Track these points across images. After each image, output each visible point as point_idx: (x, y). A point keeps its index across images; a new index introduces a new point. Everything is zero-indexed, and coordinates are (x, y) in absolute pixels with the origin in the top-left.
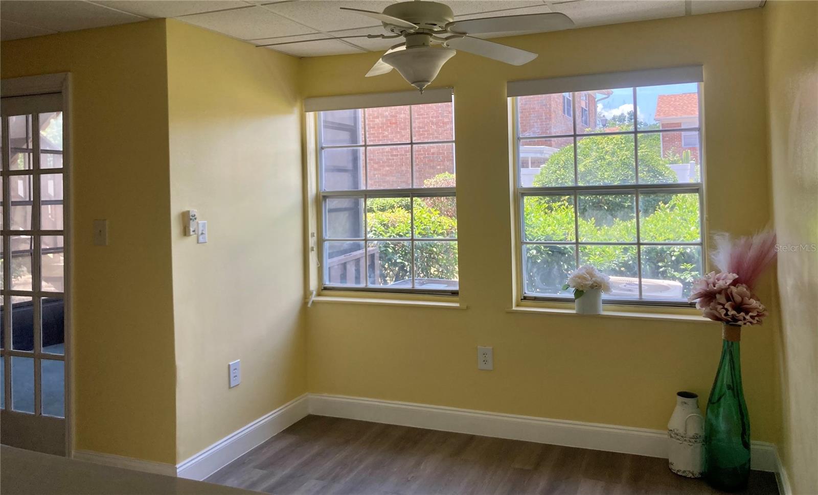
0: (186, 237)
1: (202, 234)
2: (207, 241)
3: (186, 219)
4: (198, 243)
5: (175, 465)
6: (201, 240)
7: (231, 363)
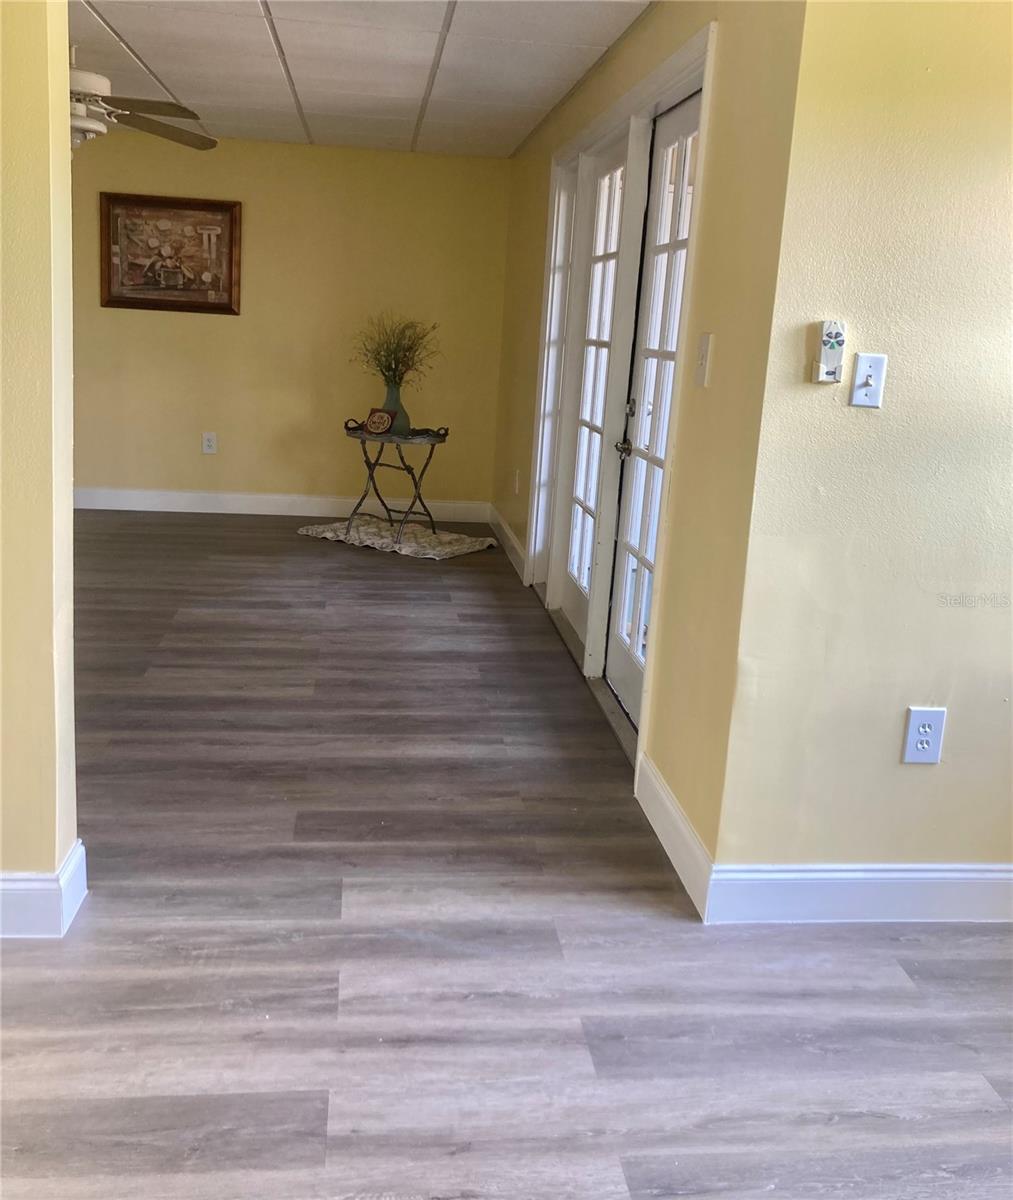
0: (809, 385)
1: (866, 384)
2: (880, 406)
3: (816, 341)
4: (850, 403)
5: (713, 862)
6: (860, 396)
7: (912, 708)
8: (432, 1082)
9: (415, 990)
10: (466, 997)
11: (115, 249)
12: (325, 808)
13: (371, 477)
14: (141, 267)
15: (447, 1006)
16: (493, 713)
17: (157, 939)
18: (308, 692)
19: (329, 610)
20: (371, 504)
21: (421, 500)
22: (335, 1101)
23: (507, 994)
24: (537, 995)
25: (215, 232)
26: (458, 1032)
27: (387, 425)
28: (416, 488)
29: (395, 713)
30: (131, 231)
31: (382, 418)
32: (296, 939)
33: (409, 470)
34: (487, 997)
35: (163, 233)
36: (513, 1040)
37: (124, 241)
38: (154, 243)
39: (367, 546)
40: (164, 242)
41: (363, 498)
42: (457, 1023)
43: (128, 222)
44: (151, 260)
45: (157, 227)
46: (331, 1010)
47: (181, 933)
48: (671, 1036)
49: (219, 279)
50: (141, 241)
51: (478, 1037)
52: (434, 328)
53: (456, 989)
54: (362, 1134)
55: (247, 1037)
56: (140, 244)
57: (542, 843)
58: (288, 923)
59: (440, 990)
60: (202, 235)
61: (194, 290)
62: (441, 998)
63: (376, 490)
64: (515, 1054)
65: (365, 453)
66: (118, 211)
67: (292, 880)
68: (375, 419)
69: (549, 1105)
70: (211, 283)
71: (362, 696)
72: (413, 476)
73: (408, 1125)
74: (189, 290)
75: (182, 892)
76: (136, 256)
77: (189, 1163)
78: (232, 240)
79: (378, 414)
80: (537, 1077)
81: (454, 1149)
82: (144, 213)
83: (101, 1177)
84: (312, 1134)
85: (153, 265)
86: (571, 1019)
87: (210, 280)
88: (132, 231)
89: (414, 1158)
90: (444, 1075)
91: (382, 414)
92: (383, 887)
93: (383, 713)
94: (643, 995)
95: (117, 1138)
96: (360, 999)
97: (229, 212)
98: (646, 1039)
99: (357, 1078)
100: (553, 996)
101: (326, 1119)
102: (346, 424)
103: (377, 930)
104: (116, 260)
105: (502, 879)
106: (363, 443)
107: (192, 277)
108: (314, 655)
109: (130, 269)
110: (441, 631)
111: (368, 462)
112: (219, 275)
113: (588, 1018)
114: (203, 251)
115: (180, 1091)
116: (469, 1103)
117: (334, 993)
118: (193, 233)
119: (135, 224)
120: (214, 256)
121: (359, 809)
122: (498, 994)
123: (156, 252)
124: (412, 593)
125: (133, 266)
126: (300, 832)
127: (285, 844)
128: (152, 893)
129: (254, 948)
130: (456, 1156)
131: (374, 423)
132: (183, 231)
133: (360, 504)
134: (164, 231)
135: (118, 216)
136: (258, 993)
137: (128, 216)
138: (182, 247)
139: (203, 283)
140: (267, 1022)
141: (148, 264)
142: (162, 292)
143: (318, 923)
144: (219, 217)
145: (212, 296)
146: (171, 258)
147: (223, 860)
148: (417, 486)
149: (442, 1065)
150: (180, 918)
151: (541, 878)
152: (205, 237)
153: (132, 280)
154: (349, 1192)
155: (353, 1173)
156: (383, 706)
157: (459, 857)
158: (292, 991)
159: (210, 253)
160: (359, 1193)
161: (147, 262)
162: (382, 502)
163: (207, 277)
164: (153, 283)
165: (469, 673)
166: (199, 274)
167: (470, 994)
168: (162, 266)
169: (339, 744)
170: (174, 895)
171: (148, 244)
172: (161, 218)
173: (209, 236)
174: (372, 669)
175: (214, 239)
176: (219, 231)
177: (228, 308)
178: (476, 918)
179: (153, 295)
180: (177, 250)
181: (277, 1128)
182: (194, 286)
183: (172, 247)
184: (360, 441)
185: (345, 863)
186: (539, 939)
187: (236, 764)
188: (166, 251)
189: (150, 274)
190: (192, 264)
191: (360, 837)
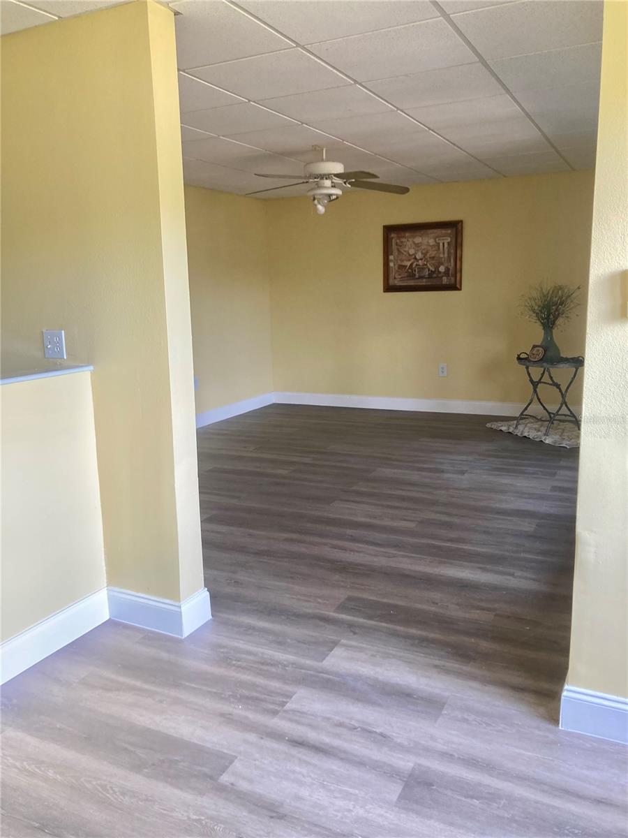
5: (566, 683)
8: (294, 772)
9: (328, 716)
10: (355, 728)
11: (391, 257)
12: (365, 596)
13: (535, 391)
14: (405, 266)
15: (338, 730)
16: (522, 555)
17: (222, 650)
18: (412, 525)
19: (466, 476)
20: (535, 409)
21: (566, 406)
22: (237, 764)
23: (381, 735)
24: (399, 741)
25: (446, 240)
26: (333, 747)
27: (541, 356)
28: (563, 397)
29: (455, 545)
30: (399, 246)
31: (538, 350)
32: (290, 669)
33: (558, 386)
34: (367, 732)
35: (417, 245)
36: (360, 763)
37: (396, 252)
38: (412, 251)
39: (525, 437)
40: (418, 250)
41: (529, 404)
42: (336, 742)
43: (398, 241)
44: (410, 262)
45: (414, 243)
46: (275, 713)
47: (237, 650)
48: (467, 796)
49: (449, 269)
50: (405, 251)
51: (343, 755)
52: (579, 288)
53: (353, 722)
54: (235, 788)
55: (222, 715)
56: (405, 253)
57: (485, 645)
58: (291, 658)
59: (342, 720)
60: (439, 243)
61: (435, 278)
62: (341, 725)
63: (539, 400)
64: (355, 772)
65: (529, 375)
66: (393, 235)
67: (314, 634)
68: (534, 352)
69: (349, 811)
70: (444, 272)
71: (443, 532)
72: (560, 390)
73: (261, 792)
74: (432, 277)
75: (254, 628)
76: (402, 261)
77: (146, 770)
78: (457, 244)
79: (536, 349)
80: (357, 792)
81: (274, 815)
82: (407, 235)
83: (105, 763)
84: (211, 777)
85: (411, 265)
86: (406, 763)
87: (443, 271)
88: (401, 246)
89: (251, 812)
90: (304, 771)
91: (539, 348)
92: (361, 650)
93: (449, 544)
94: (472, 762)
95: (126, 746)
96: (294, 711)
97: (455, 227)
98: (449, 793)
99: (257, 756)
100: (409, 744)
101: (224, 772)
102: (519, 356)
103: (337, 674)
104: (391, 264)
105: (437, 662)
106: (527, 368)
107: (433, 270)
108: (434, 503)
109: (399, 269)
110: (531, 496)
111: (531, 381)
112: (449, 267)
113: (420, 765)
114: (440, 253)
115: (172, 732)
116: (304, 792)
117: (283, 704)
118: (434, 243)
119: (402, 242)
120: (446, 255)
121: (385, 600)
122: (376, 732)
123: (413, 257)
124: (531, 469)
125: (402, 267)
126: (342, 608)
127: (327, 613)
128: (239, 625)
129: (265, 668)
130: (272, 820)
131: (533, 354)
132: (428, 242)
133: (526, 409)
134: (418, 244)
135: (392, 238)
136: (246, 692)
137: (399, 238)
138: (427, 252)
139: (440, 272)
140: (238, 710)
141: (409, 265)
142: (416, 281)
143: (308, 662)
144: (449, 231)
145: (445, 280)
146: (421, 259)
147: (288, 615)
148: (563, 396)
149: (308, 763)
150: (242, 642)
151: (464, 668)
152: (441, 244)
153: (400, 275)
154: (202, 815)
155: (214, 807)
156: (451, 540)
157: (424, 643)
158: (263, 696)
159: (444, 253)
160: (208, 818)
161: (408, 264)
162: (544, 407)
163: (442, 269)
164: (412, 276)
165: (528, 526)
166: (437, 268)
167: (359, 727)
168: (417, 265)
169: (405, 560)
170: (249, 629)
171: (409, 254)
172: (416, 236)
173: (443, 243)
174: (463, 516)
175: (446, 245)
176: (449, 240)
177: (455, 287)
178: (401, 683)
179: (411, 283)
180: (425, 254)
181: (199, 768)
182: (435, 275)
183: (422, 253)
184: (525, 367)
185: (351, 631)
186: (431, 706)
187: (337, 562)
188: (419, 256)
189: (410, 271)
190: (434, 262)
191: (371, 618)
